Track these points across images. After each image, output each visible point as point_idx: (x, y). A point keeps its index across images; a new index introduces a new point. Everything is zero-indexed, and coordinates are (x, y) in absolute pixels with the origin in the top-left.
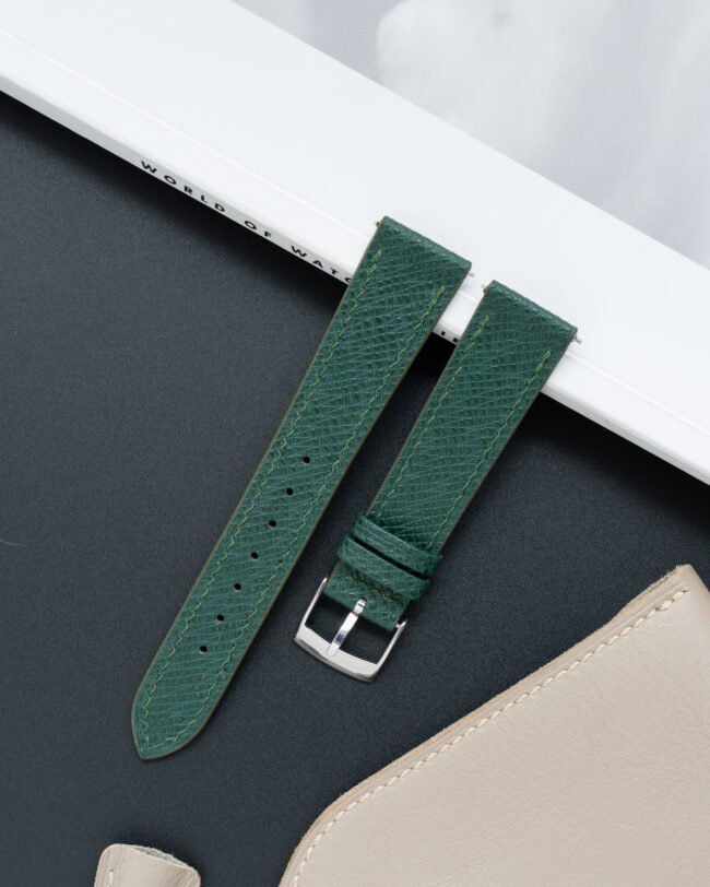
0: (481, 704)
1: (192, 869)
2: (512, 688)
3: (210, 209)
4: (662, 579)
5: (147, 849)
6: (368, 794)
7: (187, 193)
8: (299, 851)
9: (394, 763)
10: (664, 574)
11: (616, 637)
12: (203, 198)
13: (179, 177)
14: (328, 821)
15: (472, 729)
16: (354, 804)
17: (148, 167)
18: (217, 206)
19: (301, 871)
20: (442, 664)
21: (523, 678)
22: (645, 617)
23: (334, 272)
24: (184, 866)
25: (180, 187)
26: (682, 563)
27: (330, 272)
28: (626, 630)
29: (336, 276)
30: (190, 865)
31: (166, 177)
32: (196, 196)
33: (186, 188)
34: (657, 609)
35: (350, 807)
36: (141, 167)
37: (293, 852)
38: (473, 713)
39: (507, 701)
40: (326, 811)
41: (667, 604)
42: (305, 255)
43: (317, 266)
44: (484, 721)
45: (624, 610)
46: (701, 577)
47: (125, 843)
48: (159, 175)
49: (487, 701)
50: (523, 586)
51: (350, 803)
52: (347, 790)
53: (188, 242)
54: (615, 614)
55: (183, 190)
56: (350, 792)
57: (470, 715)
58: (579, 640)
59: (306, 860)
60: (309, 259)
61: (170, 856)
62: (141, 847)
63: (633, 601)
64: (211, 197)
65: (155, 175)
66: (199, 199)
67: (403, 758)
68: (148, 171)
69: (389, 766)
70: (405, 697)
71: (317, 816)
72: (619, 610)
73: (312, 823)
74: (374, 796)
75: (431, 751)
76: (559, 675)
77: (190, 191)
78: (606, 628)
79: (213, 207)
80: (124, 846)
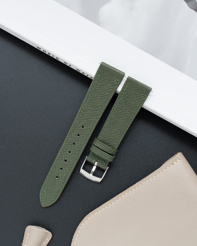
0: (126, 189)
1: (50, 232)
2: (134, 185)
3: (55, 59)
4: (174, 156)
5: (38, 227)
6: (96, 213)
7: (49, 55)
8: (78, 228)
9: (103, 205)
10: (174, 155)
11: (162, 171)
12: (53, 56)
13: (47, 51)
14: (86, 220)
15: (124, 196)
16: (93, 215)
17: (39, 48)
18: (57, 58)
19: (79, 233)
20: (116, 178)
21: (137, 182)
22: (169, 166)
23: (88, 75)
24: (48, 231)
25: (47, 53)
26: (179, 152)
27: (86, 76)
28: (164, 170)
29: (88, 76)
30: (49, 231)
31: (43, 51)
32: (51, 55)
33: (49, 53)
34: (173, 164)
35: (92, 216)
36: (37, 48)
37: (77, 228)
38: (124, 191)
39: (133, 188)
40: (85, 217)
41: (175, 163)
42: (80, 71)
43: (83, 74)
44: (127, 193)
45: (164, 164)
46: (184, 156)
47: (33, 225)
48: (42, 50)
49: (128, 188)
50: (137, 158)
51: (92, 215)
52: (91, 212)
53: (49, 68)
54: (161, 166)
55: (48, 54)
56: (92, 212)
57: (123, 192)
58: (152, 172)
59: (80, 230)
60: (81, 72)
61: (44, 229)
62: (36, 226)
63: (166, 162)
64: (55, 56)
65: (40, 50)
66: (52, 56)
67: (106, 203)
68: (39, 49)
69: (102, 205)
70: (106, 187)
71: (83, 218)
72: (163, 164)
73: (82, 220)
74: (98, 213)
75: (113, 201)
76: (147, 181)
77: (50, 54)
78: (159, 169)
79: (56, 58)
80: (32, 226)
